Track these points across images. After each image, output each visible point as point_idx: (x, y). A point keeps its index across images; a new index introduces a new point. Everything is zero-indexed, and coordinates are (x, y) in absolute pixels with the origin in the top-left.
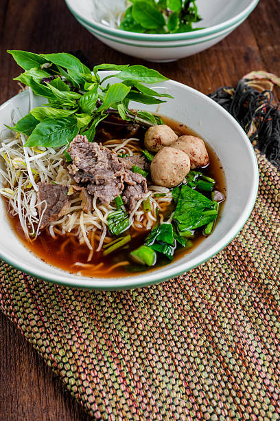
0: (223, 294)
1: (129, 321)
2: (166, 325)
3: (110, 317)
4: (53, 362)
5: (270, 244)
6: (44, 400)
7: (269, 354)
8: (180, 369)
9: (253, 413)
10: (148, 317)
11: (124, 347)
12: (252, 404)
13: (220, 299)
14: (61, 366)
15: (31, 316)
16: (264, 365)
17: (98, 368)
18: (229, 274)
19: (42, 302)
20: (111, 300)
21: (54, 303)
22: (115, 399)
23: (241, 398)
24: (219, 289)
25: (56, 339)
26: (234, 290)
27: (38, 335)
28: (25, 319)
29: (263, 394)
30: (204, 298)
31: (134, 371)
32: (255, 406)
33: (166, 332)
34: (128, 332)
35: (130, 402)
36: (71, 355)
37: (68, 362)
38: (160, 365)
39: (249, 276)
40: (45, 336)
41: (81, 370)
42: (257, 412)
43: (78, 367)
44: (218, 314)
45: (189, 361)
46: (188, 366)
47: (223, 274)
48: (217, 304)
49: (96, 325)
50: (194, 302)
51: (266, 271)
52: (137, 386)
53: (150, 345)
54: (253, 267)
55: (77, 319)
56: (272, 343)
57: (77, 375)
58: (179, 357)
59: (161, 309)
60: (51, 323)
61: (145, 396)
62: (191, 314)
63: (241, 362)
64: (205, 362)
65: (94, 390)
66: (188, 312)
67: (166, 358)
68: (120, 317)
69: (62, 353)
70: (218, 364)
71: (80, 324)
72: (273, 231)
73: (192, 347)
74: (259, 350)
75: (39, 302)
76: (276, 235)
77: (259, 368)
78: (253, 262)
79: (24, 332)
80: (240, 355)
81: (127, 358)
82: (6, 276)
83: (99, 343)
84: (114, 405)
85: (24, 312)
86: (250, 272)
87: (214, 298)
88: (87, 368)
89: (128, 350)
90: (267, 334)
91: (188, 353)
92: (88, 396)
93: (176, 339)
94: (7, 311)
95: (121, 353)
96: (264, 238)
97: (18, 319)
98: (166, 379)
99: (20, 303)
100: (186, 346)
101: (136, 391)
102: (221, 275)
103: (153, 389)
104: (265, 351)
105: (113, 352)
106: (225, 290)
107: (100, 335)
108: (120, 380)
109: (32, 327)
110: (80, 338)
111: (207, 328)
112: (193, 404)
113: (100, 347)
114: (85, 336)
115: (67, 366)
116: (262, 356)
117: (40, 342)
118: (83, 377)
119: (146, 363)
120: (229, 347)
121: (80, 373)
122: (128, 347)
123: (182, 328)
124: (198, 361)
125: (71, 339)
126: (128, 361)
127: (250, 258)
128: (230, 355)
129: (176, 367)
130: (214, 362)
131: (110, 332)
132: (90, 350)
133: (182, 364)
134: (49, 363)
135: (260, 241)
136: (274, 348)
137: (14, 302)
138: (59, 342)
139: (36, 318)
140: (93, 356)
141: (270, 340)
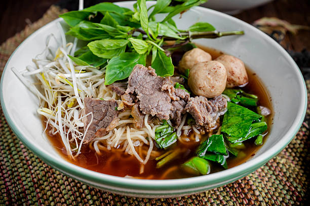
5: (274, 174)
18: (227, 201)
47: (221, 202)
51: (267, 200)
54: (254, 195)
72: (278, 161)
76: (281, 166)
78: (254, 190)
86: (250, 200)
96: (268, 168)
102: (219, 202)
127: (251, 185)
135: (263, 170)
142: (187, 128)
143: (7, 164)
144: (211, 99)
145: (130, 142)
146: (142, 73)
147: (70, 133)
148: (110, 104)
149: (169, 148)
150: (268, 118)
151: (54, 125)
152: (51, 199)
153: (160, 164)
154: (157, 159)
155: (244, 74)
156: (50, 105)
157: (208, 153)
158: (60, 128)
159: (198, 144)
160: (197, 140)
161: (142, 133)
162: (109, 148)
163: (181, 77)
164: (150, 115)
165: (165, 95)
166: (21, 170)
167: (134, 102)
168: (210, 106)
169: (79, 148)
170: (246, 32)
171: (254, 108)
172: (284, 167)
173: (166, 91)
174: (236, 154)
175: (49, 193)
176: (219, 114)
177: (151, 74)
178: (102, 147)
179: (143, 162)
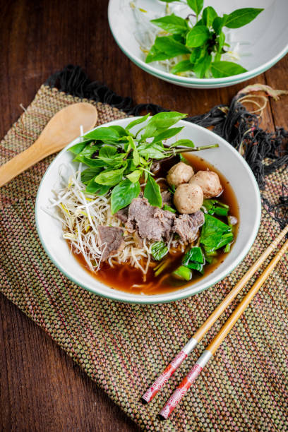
0: (202, 304)
1: (129, 325)
2: (157, 327)
3: (114, 322)
4: (73, 353)
6: (68, 380)
7: (232, 346)
8: (165, 358)
9: (215, 386)
10: (143, 322)
12: (216, 380)
13: (200, 307)
14: (79, 356)
15: (56, 322)
16: (227, 354)
17: (106, 357)
19: (62, 311)
20: (115, 309)
21: (72, 311)
22: (118, 377)
23: (208, 377)
24: (199, 299)
25: (75, 338)
26: (211, 300)
27: (62, 335)
28: (51, 324)
29: (224, 373)
30: (187, 306)
31: (132, 360)
32: (218, 382)
33: (156, 332)
34: (128, 332)
35: (129, 380)
36: (86, 348)
37: (84, 353)
38: (151, 356)
39: (223, 289)
40: (67, 335)
41: (94, 358)
42: (218, 385)
43: (92, 356)
44: (197, 318)
45: (173, 352)
46: (172, 356)
48: (197, 311)
49: (104, 328)
50: (179, 310)
52: (134, 370)
53: (144, 342)
54: (228, 281)
55: (89, 323)
57: (91, 362)
58: (165, 350)
59: (153, 315)
60: (70, 327)
61: (140, 377)
62: (176, 319)
65: (103, 371)
66: (174, 317)
67: (156, 351)
68: (121, 322)
69: (79, 347)
70: (194, 354)
71: (91, 327)
73: (175, 343)
74: (225, 344)
77: (223, 357)
78: (228, 277)
79: (51, 334)
81: (127, 351)
82: (34, 292)
83: (106, 340)
84: (118, 381)
85: (50, 319)
86: (224, 286)
87: (195, 307)
88: (98, 357)
89: (128, 346)
91: (173, 347)
92: (100, 375)
93: (164, 337)
94: (37, 318)
95: (122, 347)
97: (46, 324)
98: (155, 365)
99: (46, 313)
100: (171, 342)
101: (133, 374)
103: (146, 372)
104: (230, 345)
105: (116, 347)
106: (204, 300)
107: (107, 335)
108: (122, 365)
109: (57, 329)
110: (92, 336)
111: (187, 329)
112: (174, 381)
113: (107, 343)
114: (96, 336)
115: (84, 356)
116: (226, 348)
117: (64, 340)
118: (96, 362)
119: (141, 354)
121: (93, 361)
122: (127, 343)
123: (168, 329)
125: (86, 337)
129: (163, 356)
131: (114, 332)
132: (100, 345)
133: (168, 355)
134: (71, 354)
136: (236, 342)
137: (42, 312)
138: (78, 339)
139: (59, 323)
140: (102, 349)
141: (234, 337)
142: (174, 242)
143: (41, 268)
144: (192, 215)
145: (135, 258)
146: (138, 204)
147: (91, 255)
148: (117, 231)
149: (163, 260)
150: (236, 226)
151: (77, 246)
152: (79, 295)
153: (157, 273)
154: (155, 269)
155: (219, 186)
156: (71, 230)
157: (190, 262)
158: (82, 249)
159: (183, 255)
160: (183, 251)
161: (143, 250)
162: (120, 263)
163: (169, 192)
164: (147, 239)
165: (157, 220)
166: (52, 272)
167: (134, 228)
168: (191, 222)
169: (98, 265)
170: (220, 145)
171: (224, 219)
172: (253, 255)
173: (158, 217)
174: (210, 261)
175: (77, 291)
176: (199, 227)
177: (145, 204)
178: (114, 262)
179: (145, 272)
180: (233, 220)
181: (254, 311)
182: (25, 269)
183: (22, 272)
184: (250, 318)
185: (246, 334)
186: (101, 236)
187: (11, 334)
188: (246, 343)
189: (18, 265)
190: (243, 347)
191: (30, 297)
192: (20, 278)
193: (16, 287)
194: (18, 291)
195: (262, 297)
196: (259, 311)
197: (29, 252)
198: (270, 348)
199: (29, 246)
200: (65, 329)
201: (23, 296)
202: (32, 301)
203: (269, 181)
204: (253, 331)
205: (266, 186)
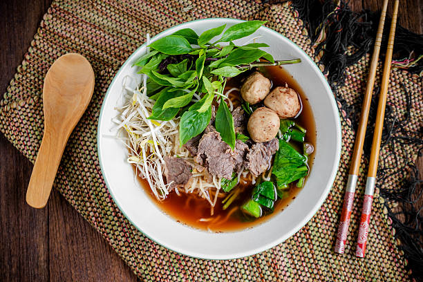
4: (138, 272)
7: (295, 268)
11: (189, 261)
14: (144, 276)
15: (119, 238)
16: (290, 277)
17: (170, 277)
25: (139, 257)
27: (126, 253)
28: (115, 240)
36: (151, 268)
37: (149, 274)
38: (214, 274)
40: (131, 254)
45: (236, 271)
46: (235, 275)
56: (299, 260)
58: (229, 268)
60: (135, 244)
63: (273, 274)
64: (248, 272)
67: (219, 269)
69: (144, 267)
70: (257, 274)
74: (288, 265)
75: (124, 225)
80: (274, 268)
81: (191, 269)
82: (96, 200)
83: (170, 257)
85: (114, 234)
88: (162, 277)
89: (192, 263)
90: (297, 252)
95: (186, 265)
97: (109, 239)
104: (293, 266)
105: (180, 264)
109: (121, 246)
110: (156, 253)
113: (171, 260)
114: (160, 252)
116: (289, 270)
117: (128, 258)
119: (205, 272)
120: (267, 262)
124: (243, 271)
125: (150, 256)
126: (192, 271)
128: (266, 268)
129: (226, 275)
130: (255, 272)
132: (164, 263)
133: (231, 273)
134: (135, 272)
136: (300, 263)
137: (106, 225)
138: (142, 258)
139: (124, 239)
140: (166, 268)
141: (298, 258)
142: (245, 174)
144: (265, 144)
145: (203, 191)
148: (185, 165)
150: (311, 156)
151: (142, 171)
153: (225, 207)
154: (223, 202)
157: (261, 196)
158: (147, 176)
159: (254, 186)
162: (186, 192)
163: (242, 109)
165: (228, 156)
167: (204, 165)
168: (264, 152)
169: (164, 196)
170: (302, 60)
171: (300, 147)
174: (282, 196)
176: (272, 155)
177: (216, 137)
178: (181, 190)
179: (213, 205)
180: (308, 149)
181: (320, 230)
182: (86, 169)
183: (83, 173)
184: (316, 238)
185: (310, 256)
186: (167, 167)
187: (75, 240)
188: (309, 265)
189: (79, 164)
190: (306, 270)
191: (93, 207)
192: (82, 182)
193: (78, 194)
194: (80, 199)
195: (330, 215)
196: (325, 231)
197: (90, 148)
198: (333, 273)
199: (90, 140)
200: (129, 246)
201: (85, 206)
202: (95, 212)
203: (349, 73)
204: (317, 252)
205: (346, 80)
